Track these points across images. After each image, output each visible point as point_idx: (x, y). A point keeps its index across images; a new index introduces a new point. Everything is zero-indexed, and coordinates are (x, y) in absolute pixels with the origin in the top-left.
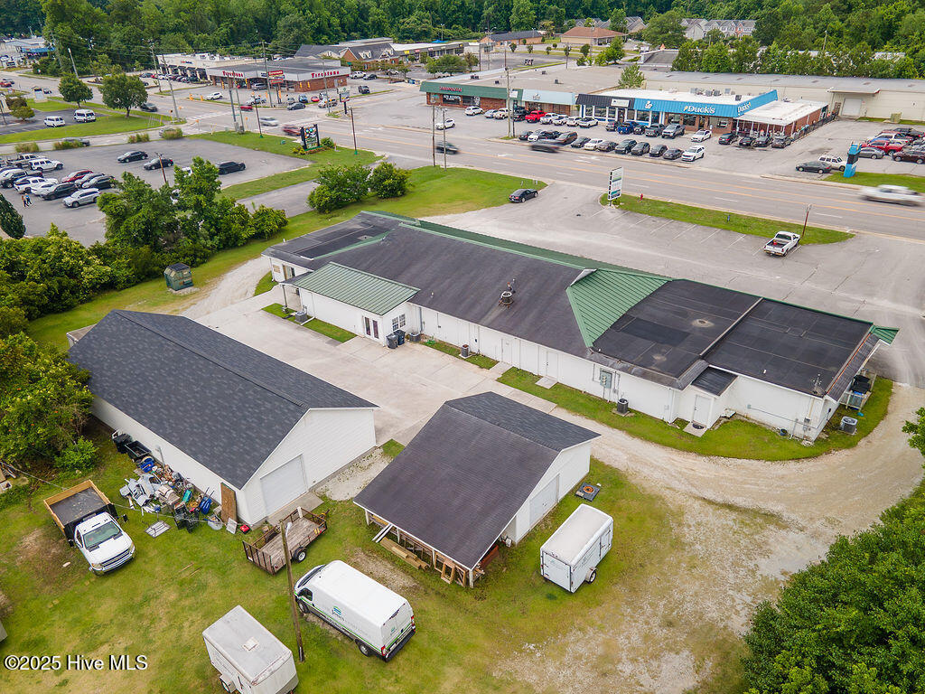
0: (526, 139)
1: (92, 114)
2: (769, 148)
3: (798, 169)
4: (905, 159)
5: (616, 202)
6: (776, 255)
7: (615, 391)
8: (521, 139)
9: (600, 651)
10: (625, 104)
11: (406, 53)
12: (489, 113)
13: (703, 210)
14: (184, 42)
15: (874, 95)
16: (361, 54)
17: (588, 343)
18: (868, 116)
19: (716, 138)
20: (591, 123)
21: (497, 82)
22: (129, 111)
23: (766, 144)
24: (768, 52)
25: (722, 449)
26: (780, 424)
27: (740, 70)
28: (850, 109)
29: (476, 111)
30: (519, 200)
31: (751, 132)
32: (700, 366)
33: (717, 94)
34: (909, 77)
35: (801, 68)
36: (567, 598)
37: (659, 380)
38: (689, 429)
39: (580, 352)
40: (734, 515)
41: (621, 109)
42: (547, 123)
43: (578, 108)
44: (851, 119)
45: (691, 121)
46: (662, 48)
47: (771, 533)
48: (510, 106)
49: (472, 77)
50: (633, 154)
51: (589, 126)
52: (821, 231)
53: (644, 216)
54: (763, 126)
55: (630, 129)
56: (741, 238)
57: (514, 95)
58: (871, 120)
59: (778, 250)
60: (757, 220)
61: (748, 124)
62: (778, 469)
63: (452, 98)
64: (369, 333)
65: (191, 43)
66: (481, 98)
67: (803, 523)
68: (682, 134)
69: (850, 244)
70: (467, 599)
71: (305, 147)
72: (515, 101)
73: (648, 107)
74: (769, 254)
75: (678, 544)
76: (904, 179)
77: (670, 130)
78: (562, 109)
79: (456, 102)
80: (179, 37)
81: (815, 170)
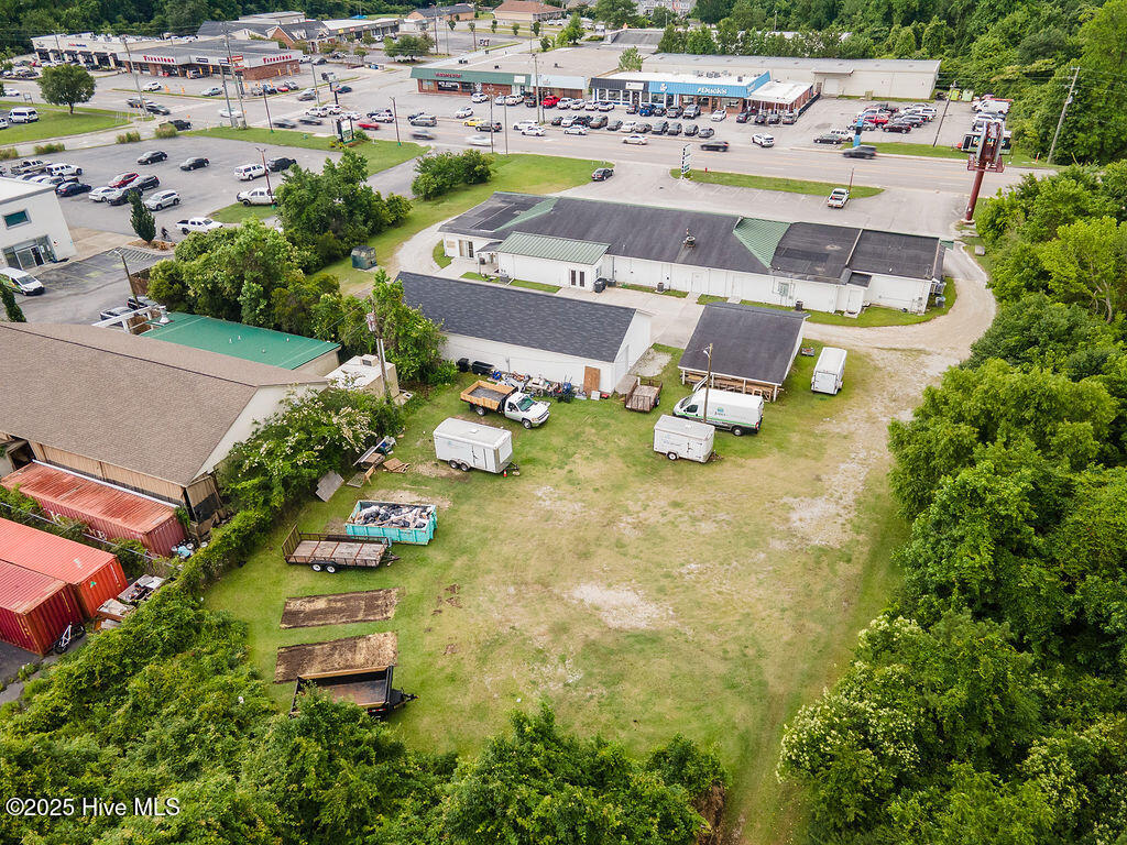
0: (559, 124)
1: (34, 113)
2: (781, 124)
3: (816, 141)
4: (892, 130)
5: (687, 176)
6: (837, 208)
7: (790, 298)
8: (553, 124)
9: (865, 415)
10: (640, 87)
11: (340, 32)
12: (498, 101)
13: (761, 178)
14: (51, 20)
15: (850, 75)
16: (295, 34)
17: (768, 265)
18: (845, 94)
19: (734, 117)
20: (610, 106)
21: (497, 67)
22: (72, 108)
23: (777, 122)
24: (748, 34)
25: (873, 322)
26: (900, 305)
27: (724, 52)
28: (830, 88)
29: (483, 98)
30: (601, 179)
31: (760, 111)
32: (847, 272)
33: (717, 75)
34: (871, 57)
35: (780, 50)
36: (832, 398)
37: (828, 281)
38: (846, 314)
39: (764, 271)
40: (899, 353)
41: (636, 93)
42: (564, 108)
43: (591, 93)
44: (831, 97)
45: (705, 102)
46: (625, 27)
47: (923, 357)
48: (516, 92)
49: (461, 62)
50: (669, 134)
51: (608, 110)
52: (861, 188)
53: (716, 186)
54: (768, 106)
55: (649, 112)
56: (803, 197)
57: (520, 80)
58: (849, 97)
59: (839, 203)
60: (809, 183)
61: (756, 104)
62: (910, 329)
63: (449, 85)
64: (574, 282)
65: (57, 19)
66: (483, 84)
67: (939, 351)
68: (699, 114)
69: (883, 197)
70: (776, 406)
71: (342, 140)
72: (522, 87)
73: (663, 89)
74: (831, 206)
75: (877, 368)
76: (900, 146)
77: (690, 110)
78: (574, 94)
79: (454, 89)
80: (41, 14)
81: (831, 142)
